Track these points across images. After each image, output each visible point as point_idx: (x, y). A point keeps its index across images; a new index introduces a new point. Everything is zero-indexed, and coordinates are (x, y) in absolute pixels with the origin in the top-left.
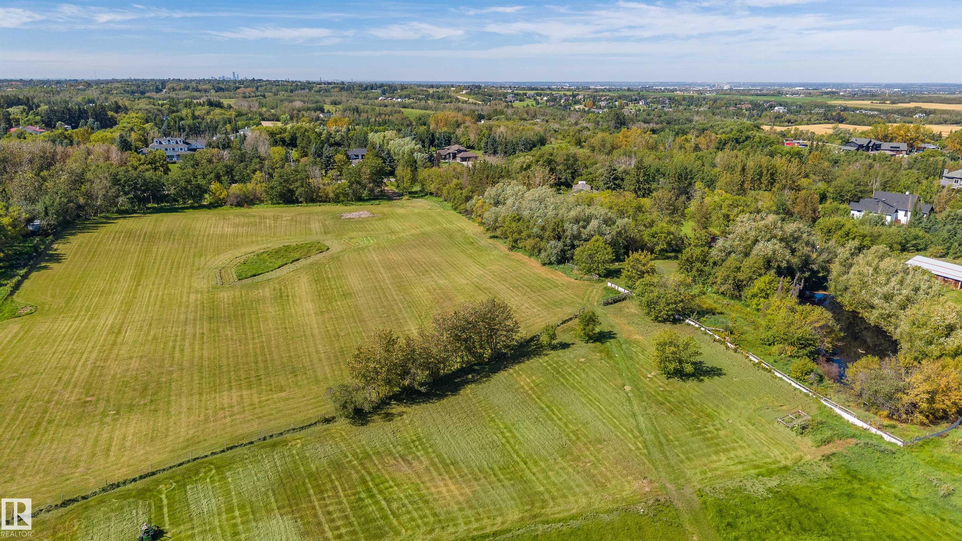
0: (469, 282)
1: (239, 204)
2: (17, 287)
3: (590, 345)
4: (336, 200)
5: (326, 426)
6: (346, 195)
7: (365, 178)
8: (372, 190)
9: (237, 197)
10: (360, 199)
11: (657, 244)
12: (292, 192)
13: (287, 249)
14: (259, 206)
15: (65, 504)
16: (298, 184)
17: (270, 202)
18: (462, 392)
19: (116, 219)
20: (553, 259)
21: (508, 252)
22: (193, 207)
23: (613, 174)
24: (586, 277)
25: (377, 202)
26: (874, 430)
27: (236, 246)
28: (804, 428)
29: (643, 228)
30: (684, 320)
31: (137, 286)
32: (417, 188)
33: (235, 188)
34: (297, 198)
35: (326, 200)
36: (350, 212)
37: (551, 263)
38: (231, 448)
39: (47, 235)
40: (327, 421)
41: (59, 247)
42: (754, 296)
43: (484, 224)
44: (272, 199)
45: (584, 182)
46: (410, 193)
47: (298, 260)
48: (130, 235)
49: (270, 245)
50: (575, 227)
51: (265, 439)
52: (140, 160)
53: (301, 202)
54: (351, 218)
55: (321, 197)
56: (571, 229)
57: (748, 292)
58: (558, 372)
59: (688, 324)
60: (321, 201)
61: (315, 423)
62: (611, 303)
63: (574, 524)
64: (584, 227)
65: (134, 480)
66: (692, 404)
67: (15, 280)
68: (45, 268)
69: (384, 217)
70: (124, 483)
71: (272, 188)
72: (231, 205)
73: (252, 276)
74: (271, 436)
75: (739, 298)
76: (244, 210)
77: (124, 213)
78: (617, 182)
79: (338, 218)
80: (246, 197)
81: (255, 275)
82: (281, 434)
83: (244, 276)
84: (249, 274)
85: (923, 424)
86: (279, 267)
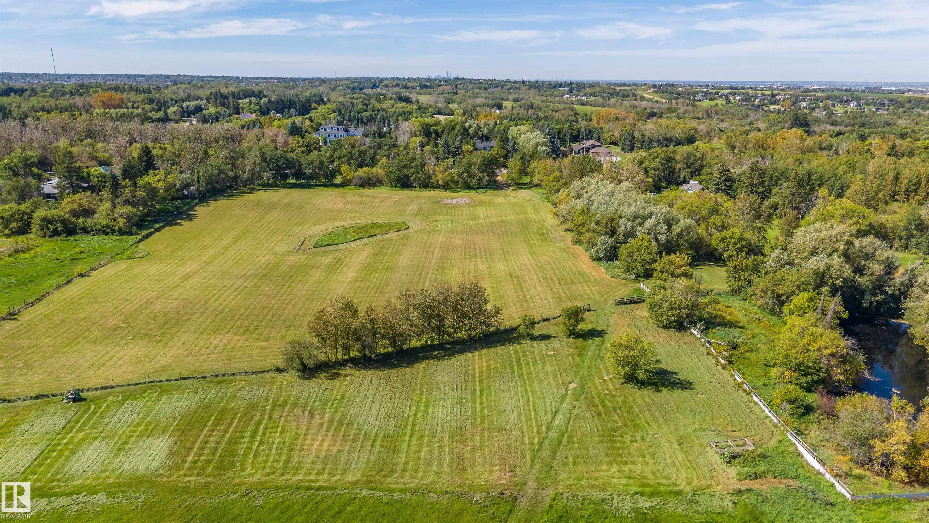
0: (507, 269)
1: (362, 186)
2: (146, 237)
3: (571, 340)
4: (446, 186)
5: (276, 375)
6: (457, 183)
7: (474, 168)
8: (480, 180)
9: (361, 179)
10: (469, 187)
11: (726, 250)
12: (407, 176)
13: (374, 226)
14: (379, 188)
15: (37, 397)
16: (413, 170)
17: (389, 185)
18: (416, 366)
19: (259, 190)
20: (602, 254)
21: (571, 244)
22: (325, 185)
23: (725, 175)
24: (624, 276)
25: (484, 191)
26: (828, 476)
27: (334, 219)
28: (733, 457)
29: (714, 231)
30: (689, 329)
31: (233, 244)
32: (526, 180)
33: (362, 172)
34: (412, 183)
35: (437, 187)
36: (451, 198)
37: (599, 259)
38: (185, 379)
39: (194, 198)
40: (279, 370)
41: (200, 210)
42: (792, 313)
43: (558, 216)
44: (391, 183)
45: (697, 182)
46: (518, 184)
47: (375, 235)
48: (258, 203)
49: (362, 222)
50: (630, 224)
51: (217, 376)
52: (299, 143)
53: (415, 187)
54: (448, 204)
55: (432, 183)
56: (624, 225)
57: (786, 309)
58: (518, 361)
59: (692, 334)
60: (432, 187)
61: (268, 371)
62: (626, 304)
63: (397, 496)
64: (641, 225)
65: (96, 389)
66: (628, 412)
67: (147, 232)
68: (178, 224)
69: (481, 203)
70: (88, 390)
71: (391, 172)
72: (355, 185)
73: (326, 246)
74: (224, 375)
75: (780, 314)
76: (365, 191)
77: (267, 186)
78: (728, 184)
79: (437, 202)
80: (369, 179)
81: (329, 245)
82: (234, 374)
83: (320, 244)
84: (326, 243)
85: (902, 481)
86: (354, 240)
